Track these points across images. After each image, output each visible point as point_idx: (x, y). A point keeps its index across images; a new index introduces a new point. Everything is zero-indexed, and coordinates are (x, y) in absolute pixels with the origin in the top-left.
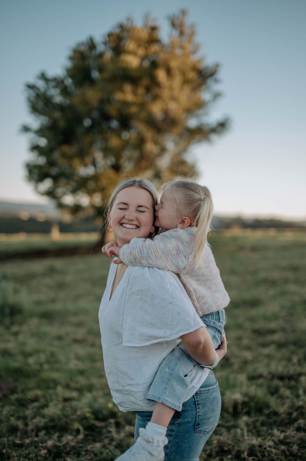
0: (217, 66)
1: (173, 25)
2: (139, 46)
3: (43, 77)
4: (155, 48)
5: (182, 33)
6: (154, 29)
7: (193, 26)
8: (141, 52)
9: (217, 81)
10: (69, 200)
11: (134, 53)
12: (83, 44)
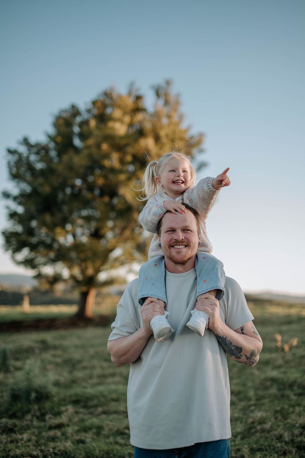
0: (201, 136)
1: (158, 94)
2: (125, 113)
3: (26, 142)
4: (139, 117)
5: (167, 103)
6: (139, 98)
7: (178, 96)
8: (127, 119)
9: (201, 151)
10: (48, 270)
11: (120, 120)
12: (66, 111)
